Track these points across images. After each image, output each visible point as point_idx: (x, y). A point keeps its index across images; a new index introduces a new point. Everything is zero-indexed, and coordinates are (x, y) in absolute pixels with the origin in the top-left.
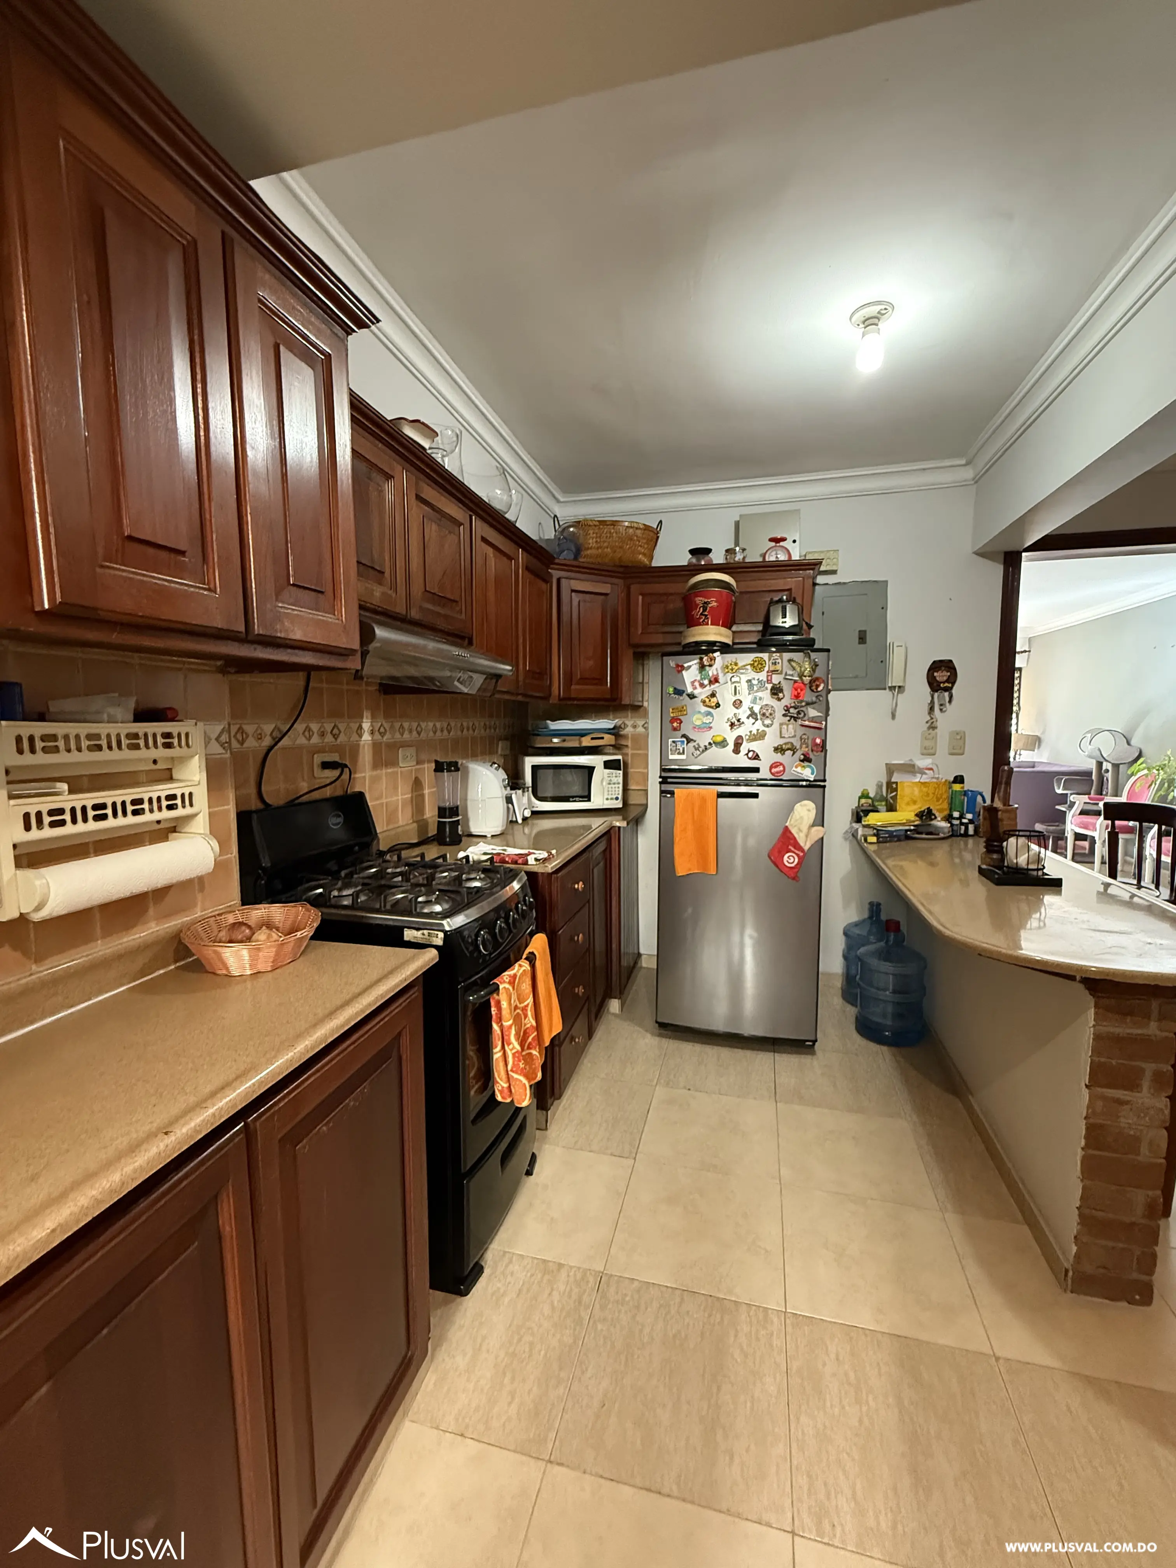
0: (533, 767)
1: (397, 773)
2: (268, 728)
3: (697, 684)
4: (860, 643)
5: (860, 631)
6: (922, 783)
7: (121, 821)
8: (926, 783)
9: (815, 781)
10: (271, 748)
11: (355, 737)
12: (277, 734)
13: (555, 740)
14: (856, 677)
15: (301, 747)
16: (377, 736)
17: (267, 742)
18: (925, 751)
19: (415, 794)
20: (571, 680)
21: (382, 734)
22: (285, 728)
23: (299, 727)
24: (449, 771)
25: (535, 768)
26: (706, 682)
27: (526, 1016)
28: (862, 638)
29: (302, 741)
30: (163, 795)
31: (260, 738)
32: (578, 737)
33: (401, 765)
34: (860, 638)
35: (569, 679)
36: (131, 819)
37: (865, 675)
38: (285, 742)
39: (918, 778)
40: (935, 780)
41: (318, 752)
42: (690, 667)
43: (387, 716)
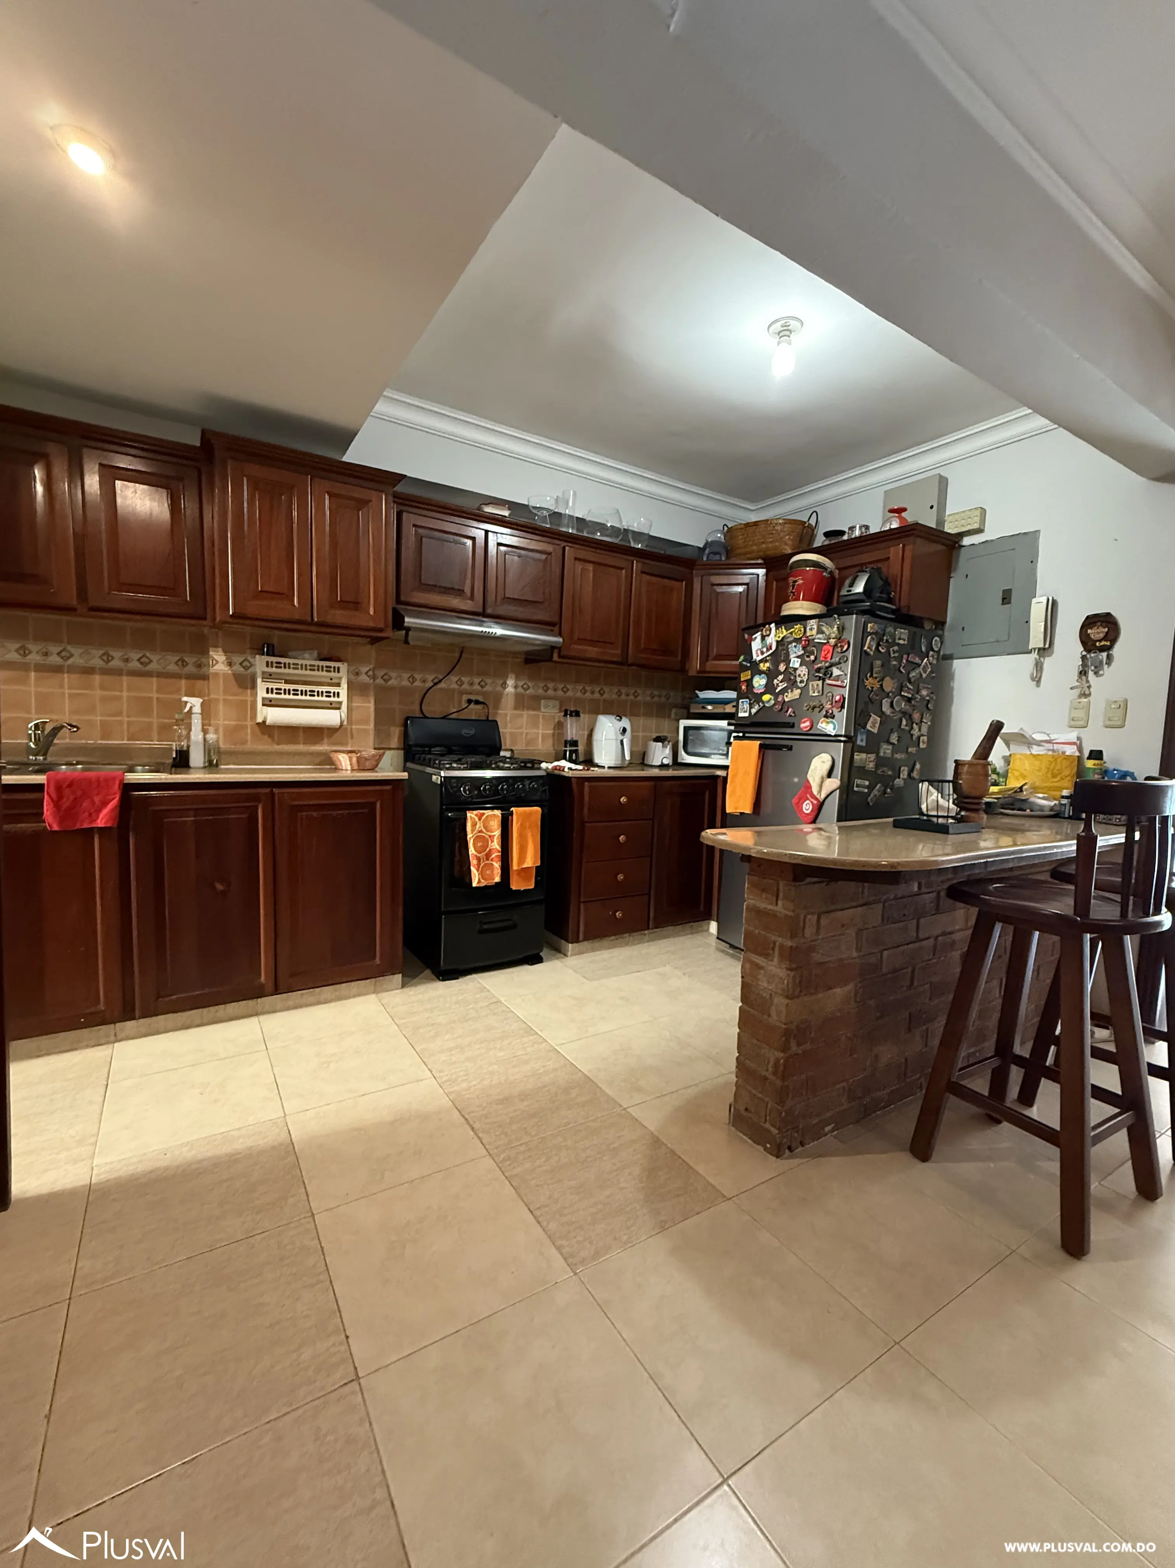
0: (685, 728)
1: (538, 716)
2: (430, 677)
3: (759, 652)
4: (1003, 604)
5: (1004, 591)
6: (1034, 756)
7: (304, 697)
8: (1038, 755)
9: (836, 736)
10: (431, 688)
11: (499, 688)
12: (436, 681)
13: (710, 707)
14: (998, 641)
15: (453, 690)
16: (520, 690)
17: (430, 684)
18: (1072, 723)
19: (556, 732)
20: (708, 656)
21: (525, 690)
22: (441, 677)
23: (454, 678)
24: (571, 715)
25: (687, 729)
26: (765, 650)
27: (492, 841)
28: (1006, 598)
29: (455, 686)
30: (324, 691)
31: (424, 681)
32: (722, 705)
33: (543, 710)
34: (1003, 599)
35: (705, 657)
36: (308, 698)
37: (1006, 638)
38: (442, 685)
39: (1036, 750)
40: (1050, 753)
41: (467, 694)
42: (756, 638)
43: (531, 678)
